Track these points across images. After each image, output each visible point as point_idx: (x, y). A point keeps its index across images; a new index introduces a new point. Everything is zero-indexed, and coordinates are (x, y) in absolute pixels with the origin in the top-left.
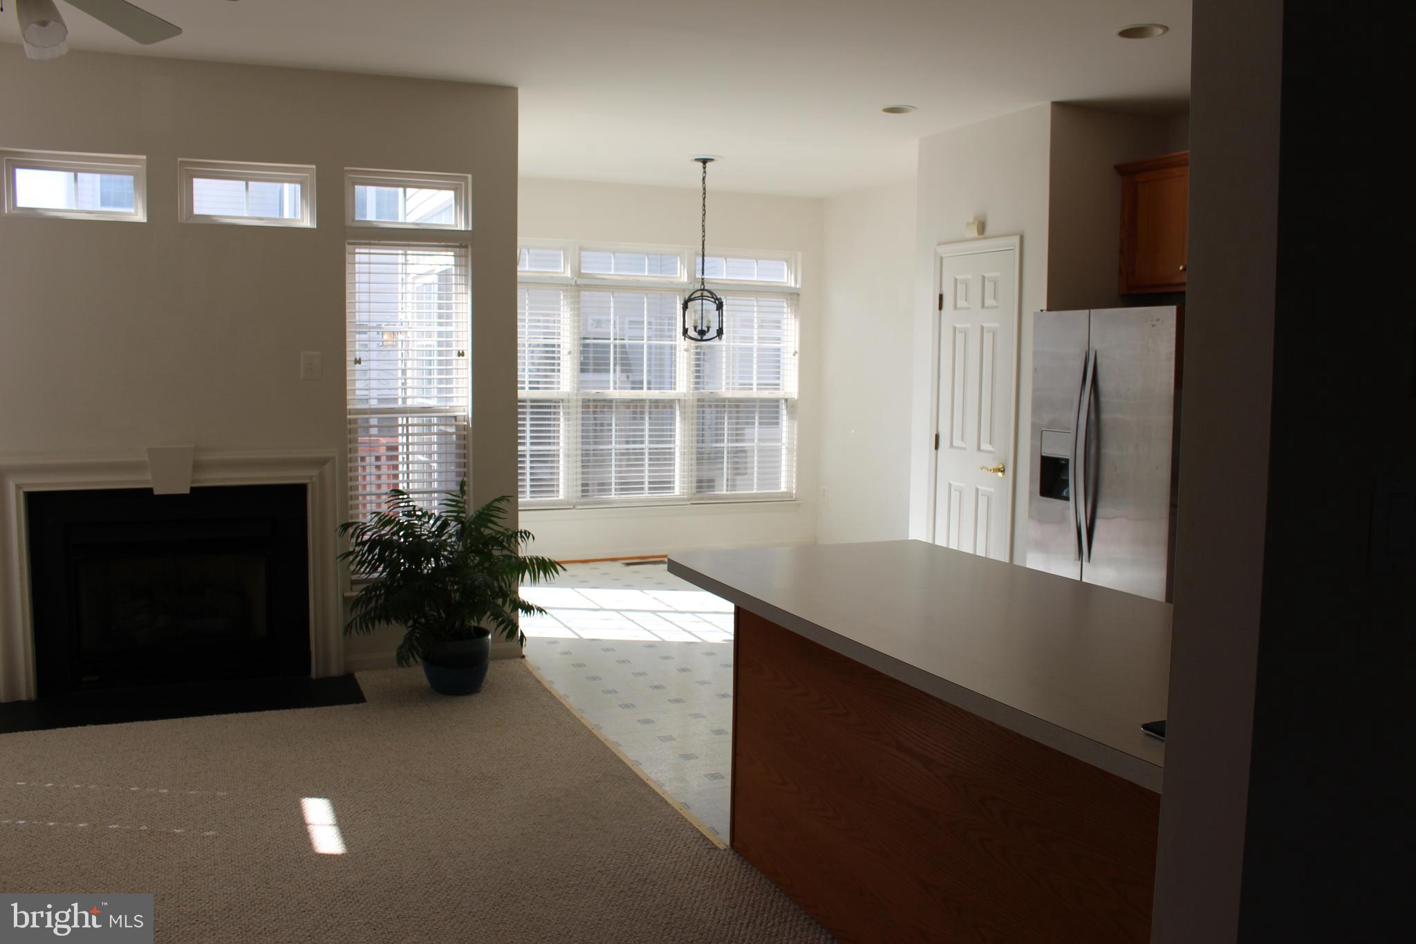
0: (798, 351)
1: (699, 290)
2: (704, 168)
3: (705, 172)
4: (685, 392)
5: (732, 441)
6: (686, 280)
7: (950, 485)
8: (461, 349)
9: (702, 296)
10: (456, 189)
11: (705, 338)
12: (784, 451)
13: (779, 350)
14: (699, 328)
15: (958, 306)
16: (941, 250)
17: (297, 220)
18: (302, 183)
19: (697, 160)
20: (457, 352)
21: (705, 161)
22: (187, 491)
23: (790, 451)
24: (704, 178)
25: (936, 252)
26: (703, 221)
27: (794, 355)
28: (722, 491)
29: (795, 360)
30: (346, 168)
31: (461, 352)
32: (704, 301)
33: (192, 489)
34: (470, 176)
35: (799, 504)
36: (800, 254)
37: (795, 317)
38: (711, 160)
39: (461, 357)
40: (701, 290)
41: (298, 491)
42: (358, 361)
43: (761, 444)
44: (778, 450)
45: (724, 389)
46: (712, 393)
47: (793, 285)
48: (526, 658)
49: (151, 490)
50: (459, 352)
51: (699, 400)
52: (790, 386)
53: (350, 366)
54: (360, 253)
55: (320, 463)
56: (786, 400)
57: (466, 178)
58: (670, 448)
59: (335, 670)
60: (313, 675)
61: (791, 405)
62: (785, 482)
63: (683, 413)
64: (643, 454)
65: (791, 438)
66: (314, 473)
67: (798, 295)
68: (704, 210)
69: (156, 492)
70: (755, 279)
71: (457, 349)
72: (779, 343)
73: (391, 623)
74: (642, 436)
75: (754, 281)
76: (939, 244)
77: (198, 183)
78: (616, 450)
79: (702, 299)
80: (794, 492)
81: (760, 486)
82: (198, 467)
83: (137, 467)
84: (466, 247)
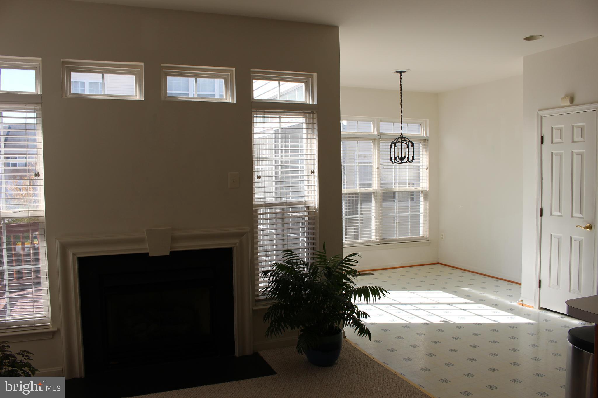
0: (429, 168)
1: (400, 137)
2: (401, 76)
3: (401, 78)
4: (377, 189)
5: (400, 212)
6: (376, 134)
7: (551, 235)
8: (313, 169)
9: (401, 141)
10: (305, 82)
11: (403, 162)
12: (421, 217)
13: (419, 167)
14: (400, 157)
15: (554, 141)
16: (541, 113)
17: (223, 99)
18: (225, 79)
19: (397, 72)
20: (311, 171)
21: (401, 72)
22: (168, 254)
23: (425, 216)
24: (401, 81)
25: (538, 114)
26: (401, 102)
27: (427, 169)
28: (394, 237)
29: (427, 172)
30: (251, 70)
31: (313, 171)
32: (402, 143)
33: (171, 252)
34: (315, 75)
35: (430, 242)
36: (428, 120)
37: (426, 151)
38: (405, 72)
39: (313, 174)
40: (401, 137)
41: (229, 251)
42: (259, 177)
43: (412, 214)
44: (419, 216)
45: (394, 187)
46: (389, 189)
47: (425, 135)
48: (346, 337)
49: (148, 254)
50: (312, 171)
51: (383, 193)
52: (425, 185)
53: (256, 180)
54: (257, 117)
55: (240, 235)
56: (422, 192)
57: (312, 75)
58: (369, 217)
59: (248, 352)
60: (237, 354)
61: (425, 194)
62: (423, 232)
63: (376, 200)
64: (358, 220)
65: (425, 210)
66: (237, 241)
67: (428, 140)
68: (401, 97)
69: (151, 255)
70: (407, 133)
71: (311, 169)
72: (419, 164)
73: (295, 329)
74: (357, 211)
75: (407, 134)
76: (539, 110)
77: (169, 78)
78: (345, 218)
79: (402, 142)
80: (427, 236)
81: (412, 233)
82: (174, 239)
83: (140, 241)
84: (313, 113)
